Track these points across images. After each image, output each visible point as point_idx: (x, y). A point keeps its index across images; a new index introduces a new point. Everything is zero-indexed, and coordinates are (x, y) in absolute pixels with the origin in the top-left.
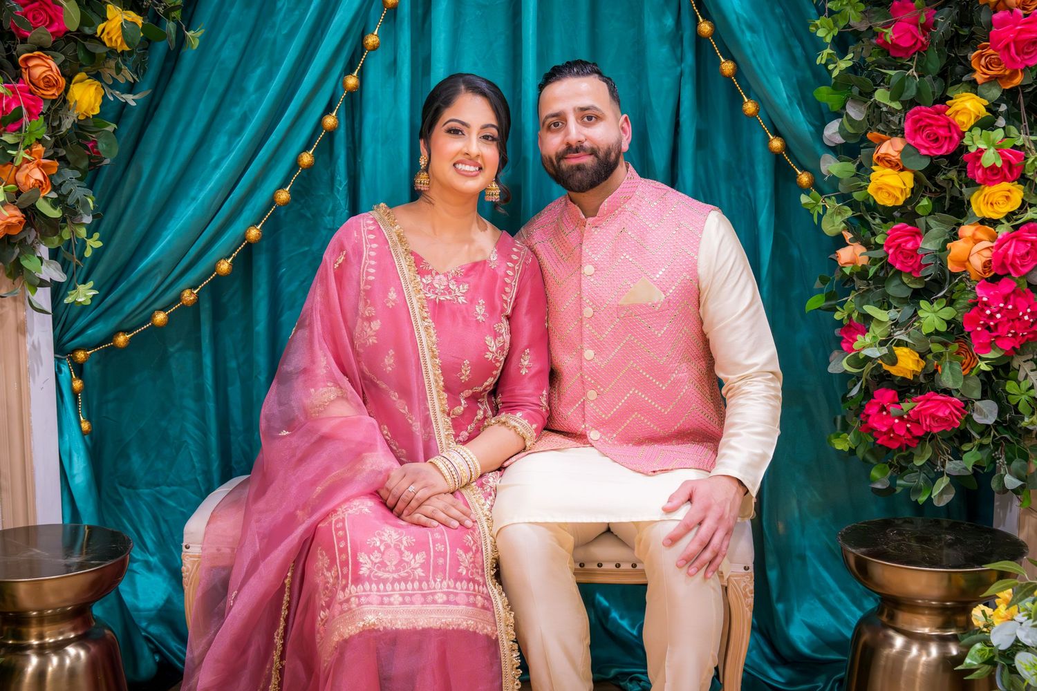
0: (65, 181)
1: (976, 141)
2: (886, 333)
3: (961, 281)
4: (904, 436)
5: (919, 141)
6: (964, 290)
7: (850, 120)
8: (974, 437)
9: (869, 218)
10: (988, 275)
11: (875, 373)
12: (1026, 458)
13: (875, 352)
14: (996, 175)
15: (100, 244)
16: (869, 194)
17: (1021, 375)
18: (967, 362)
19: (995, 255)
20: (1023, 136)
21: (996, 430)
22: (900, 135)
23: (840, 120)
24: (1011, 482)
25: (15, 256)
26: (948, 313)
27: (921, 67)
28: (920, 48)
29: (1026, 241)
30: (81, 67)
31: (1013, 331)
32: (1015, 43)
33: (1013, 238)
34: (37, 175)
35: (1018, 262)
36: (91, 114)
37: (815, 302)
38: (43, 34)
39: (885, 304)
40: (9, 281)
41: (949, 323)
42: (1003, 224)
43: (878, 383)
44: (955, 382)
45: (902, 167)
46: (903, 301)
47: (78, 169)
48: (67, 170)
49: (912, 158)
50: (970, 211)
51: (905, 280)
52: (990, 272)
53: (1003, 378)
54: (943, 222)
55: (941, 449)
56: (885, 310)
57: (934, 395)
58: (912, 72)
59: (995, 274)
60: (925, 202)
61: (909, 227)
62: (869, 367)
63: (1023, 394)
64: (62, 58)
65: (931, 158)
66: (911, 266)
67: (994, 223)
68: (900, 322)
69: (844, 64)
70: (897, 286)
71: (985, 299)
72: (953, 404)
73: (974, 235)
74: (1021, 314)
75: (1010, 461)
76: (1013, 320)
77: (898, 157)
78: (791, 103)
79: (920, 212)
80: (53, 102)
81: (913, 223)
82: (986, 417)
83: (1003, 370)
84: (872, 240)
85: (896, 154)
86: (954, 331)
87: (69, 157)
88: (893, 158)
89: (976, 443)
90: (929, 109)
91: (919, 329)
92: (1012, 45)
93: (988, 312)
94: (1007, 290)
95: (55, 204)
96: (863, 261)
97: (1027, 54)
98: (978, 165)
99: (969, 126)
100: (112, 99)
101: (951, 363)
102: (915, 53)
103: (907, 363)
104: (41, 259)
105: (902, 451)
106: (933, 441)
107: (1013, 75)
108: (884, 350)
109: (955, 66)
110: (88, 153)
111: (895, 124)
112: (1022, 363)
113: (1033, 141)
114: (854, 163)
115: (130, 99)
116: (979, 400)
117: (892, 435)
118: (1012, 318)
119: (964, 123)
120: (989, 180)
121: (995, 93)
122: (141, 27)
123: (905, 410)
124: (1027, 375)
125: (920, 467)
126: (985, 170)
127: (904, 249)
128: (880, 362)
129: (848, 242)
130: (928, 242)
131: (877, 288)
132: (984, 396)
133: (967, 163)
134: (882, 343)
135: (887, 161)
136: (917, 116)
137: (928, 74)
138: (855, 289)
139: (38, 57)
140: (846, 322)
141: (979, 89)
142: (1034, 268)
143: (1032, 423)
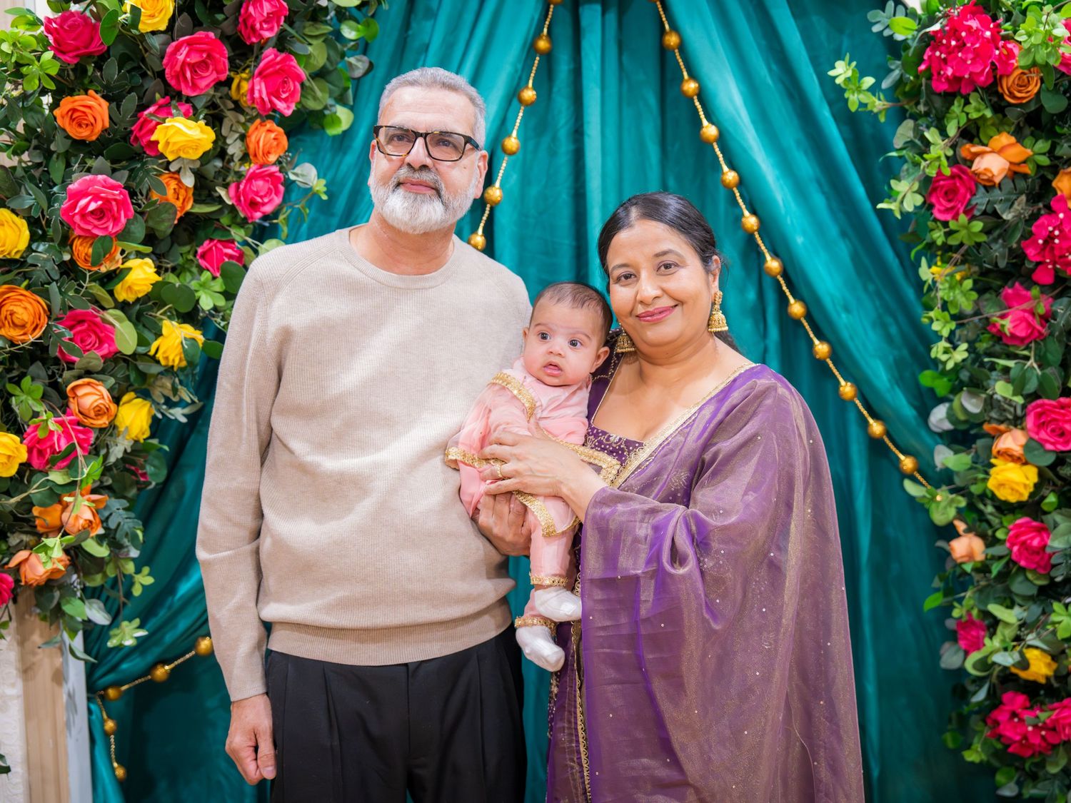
4: (1038, 743)
5: (1043, 435)
7: (963, 409)
11: (1001, 674)
13: (1006, 659)
15: (149, 581)
16: (988, 488)
22: (1019, 426)
23: (947, 405)
25: (55, 602)
27: (1039, 356)
28: (1038, 337)
30: (130, 387)
34: (87, 514)
36: (141, 437)
38: (94, 358)
39: (1008, 601)
40: (45, 624)
43: (1007, 686)
45: (1024, 461)
46: (1031, 598)
47: (124, 497)
48: (113, 499)
49: (1036, 452)
51: (1030, 576)
54: (1069, 517)
56: (1009, 608)
58: (1032, 360)
60: (1051, 497)
61: (1035, 524)
62: (995, 671)
64: (112, 381)
65: (1057, 453)
66: (1037, 563)
68: (1028, 621)
69: (958, 356)
77: (1021, 452)
79: (1045, 508)
80: (102, 430)
81: (1039, 519)
84: (990, 532)
85: (1018, 448)
87: (115, 487)
88: (1015, 453)
90: (1054, 403)
91: (1054, 632)
95: (100, 539)
96: (981, 556)
100: (160, 416)
102: (1031, 342)
103: (1039, 667)
104: (82, 600)
105: (1035, 758)
106: (1066, 745)
108: (1017, 656)
110: (135, 479)
111: (1010, 413)
114: (968, 454)
115: (179, 414)
117: (1024, 743)
122: (201, 343)
123: (1041, 717)
125: (1055, 775)
127: (1030, 546)
129: (961, 532)
130: (1057, 539)
131: (997, 584)
134: (1013, 648)
135: (1008, 455)
136: (1039, 410)
137: (1049, 365)
138: (973, 584)
139: (89, 384)
140: (964, 619)
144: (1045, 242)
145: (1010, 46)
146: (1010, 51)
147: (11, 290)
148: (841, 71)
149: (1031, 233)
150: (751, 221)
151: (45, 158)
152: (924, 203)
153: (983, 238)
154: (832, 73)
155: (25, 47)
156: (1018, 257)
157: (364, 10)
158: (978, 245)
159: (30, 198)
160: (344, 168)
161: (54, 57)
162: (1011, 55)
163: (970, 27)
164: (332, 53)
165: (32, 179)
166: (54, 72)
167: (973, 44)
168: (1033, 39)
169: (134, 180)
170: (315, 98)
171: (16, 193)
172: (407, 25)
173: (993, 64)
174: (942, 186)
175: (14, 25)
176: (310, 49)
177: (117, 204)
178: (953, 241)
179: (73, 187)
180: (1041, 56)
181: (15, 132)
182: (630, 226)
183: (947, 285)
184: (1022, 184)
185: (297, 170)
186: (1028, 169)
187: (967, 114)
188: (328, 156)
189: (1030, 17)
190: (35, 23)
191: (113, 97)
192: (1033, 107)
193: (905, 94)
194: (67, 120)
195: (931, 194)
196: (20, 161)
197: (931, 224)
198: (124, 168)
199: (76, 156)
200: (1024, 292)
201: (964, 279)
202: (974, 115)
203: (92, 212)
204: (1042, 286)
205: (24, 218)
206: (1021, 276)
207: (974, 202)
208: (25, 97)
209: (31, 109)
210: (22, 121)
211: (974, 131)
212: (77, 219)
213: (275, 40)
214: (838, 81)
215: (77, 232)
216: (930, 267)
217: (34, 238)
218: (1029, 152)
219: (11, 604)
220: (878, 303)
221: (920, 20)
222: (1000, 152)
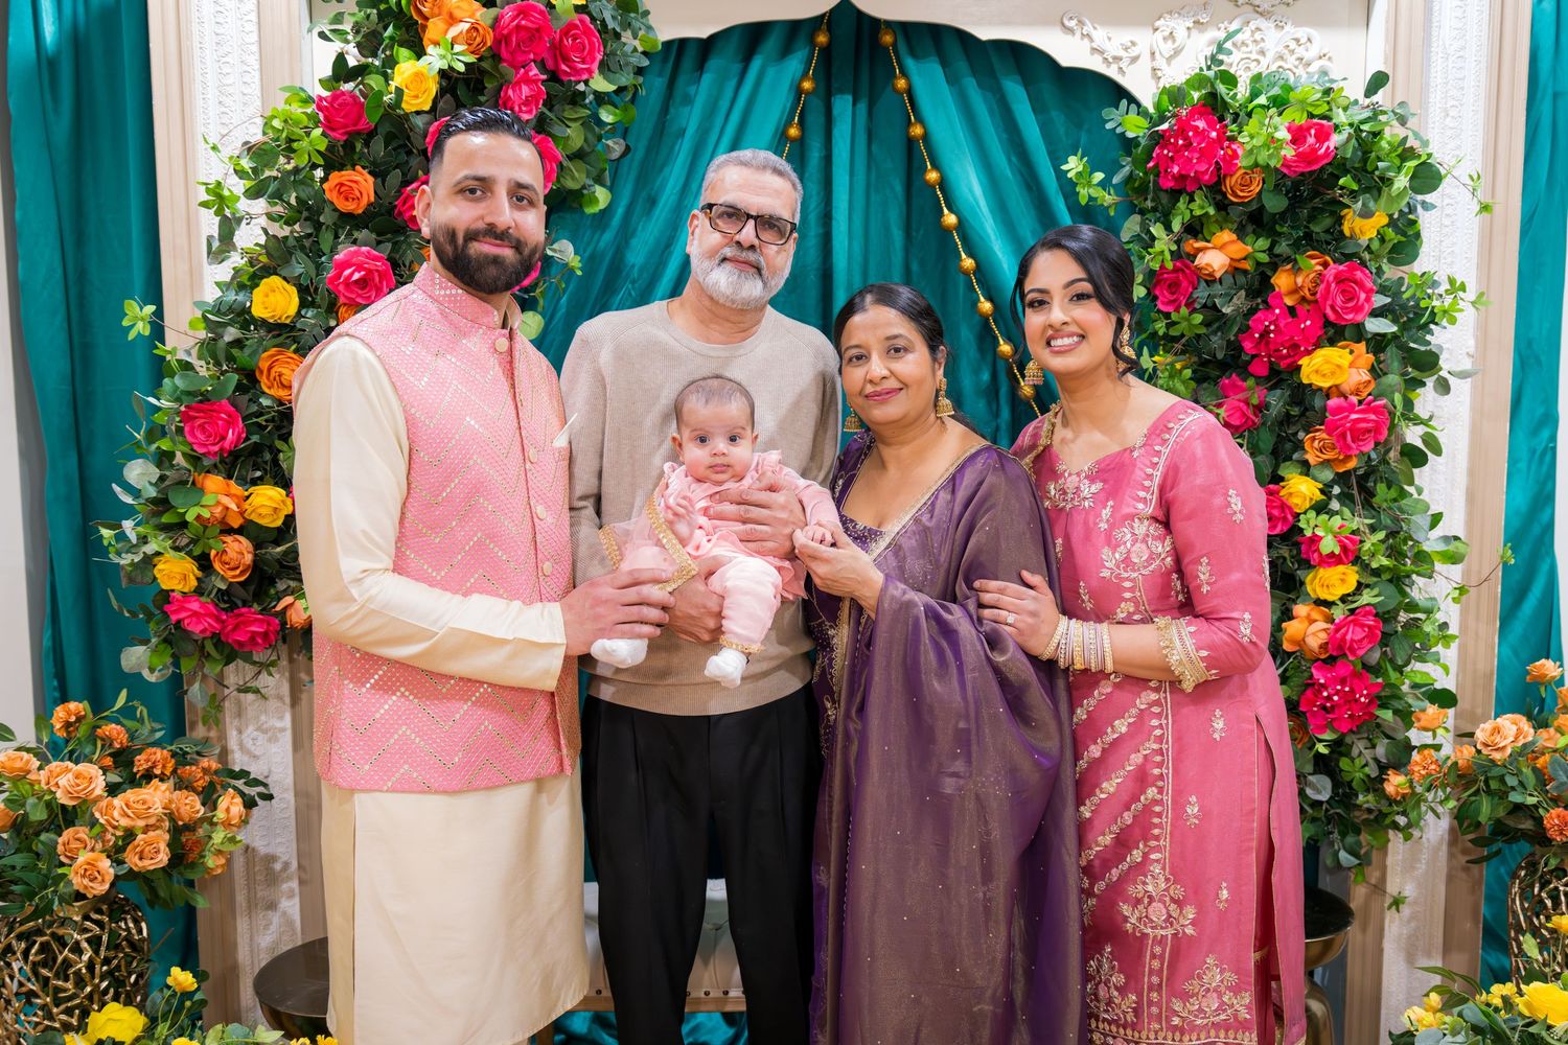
1: (1310, 524)
3: (1297, 660)
6: (1300, 669)
10: (1323, 657)
12: (1358, 832)
14: (1333, 560)
17: (1355, 752)
18: (1300, 737)
19: (1332, 638)
20: (1357, 519)
21: (1329, 805)
24: (1346, 859)
27: (1252, 444)
28: (1251, 426)
29: (1362, 626)
31: (1349, 713)
32: (1351, 430)
33: (1349, 622)
35: (1355, 645)
42: (1339, 606)
50: (1303, 590)
52: (1325, 654)
53: (1336, 755)
59: (1331, 657)
63: (1357, 772)
67: (1328, 604)
71: (1322, 681)
73: (1309, 615)
74: (1357, 696)
75: (1343, 835)
76: (1349, 702)
82: (1319, 792)
83: (1339, 747)
92: (1348, 433)
93: (1325, 694)
94: (1343, 672)
97: (1363, 440)
98: (1314, 548)
99: (1304, 509)
102: (1245, 431)
107: (1348, 458)
109: (1286, 443)
112: (1356, 742)
113: (1367, 525)
116: (1311, 774)
118: (1349, 699)
119: (1298, 505)
120: (1324, 564)
121: (1328, 475)
124: (1361, 753)
126: (1321, 555)
132: (1316, 771)
133: (1303, 545)
137: (1261, 453)
141: (1313, 471)
142: (1371, 649)
143: (1368, 802)
144: (1261, 335)
145: (1234, 146)
146: (1235, 151)
147: (280, 353)
148: (1073, 165)
149: (1249, 327)
150: (986, 306)
151: (315, 229)
152: (1149, 293)
153: (1203, 330)
154: (1064, 167)
155: (297, 123)
156: (1235, 348)
157: (621, 95)
158: (1198, 336)
159: (299, 267)
160: (602, 244)
161: (323, 134)
162: (1235, 155)
163: (1197, 127)
164: (590, 136)
165: (303, 248)
166: (322, 148)
167: (1199, 144)
168: (1255, 141)
169: (398, 252)
170: (573, 178)
171: (287, 262)
172: (665, 109)
173: (1217, 163)
174: (1166, 279)
175: (288, 102)
176: (568, 130)
177: (380, 276)
178: (1174, 332)
179: (338, 257)
180: (1263, 157)
181: (288, 204)
182: (864, 309)
183: (1167, 374)
184: (1241, 280)
185: (554, 246)
186: (1248, 266)
187: (1191, 211)
188: (588, 233)
189: (1253, 121)
190: (308, 100)
191: (378, 173)
192: (1254, 206)
193: (1135, 190)
194: (335, 193)
195: (1155, 285)
196: (292, 232)
197: (1153, 315)
198: (388, 241)
199: (344, 228)
200: (1240, 383)
201: (1184, 368)
202: (1198, 212)
203: (356, 281)
204: (1257, 378)
205: (295, 285)
206: (1238, 367)
207: (1195, 296)
208: (296, 170)
209: (302, 182)
210: (294, 195)
211: (1198, 228)
212: (341, 288)
213: (534, 123)
214: (1069, 175)
215: (342, 300)
216: (1151, 356)
217: (303, 304)
218: (1250, 249)
219: (280, 645)
221: (1151, 118)
222: (1221, 248)
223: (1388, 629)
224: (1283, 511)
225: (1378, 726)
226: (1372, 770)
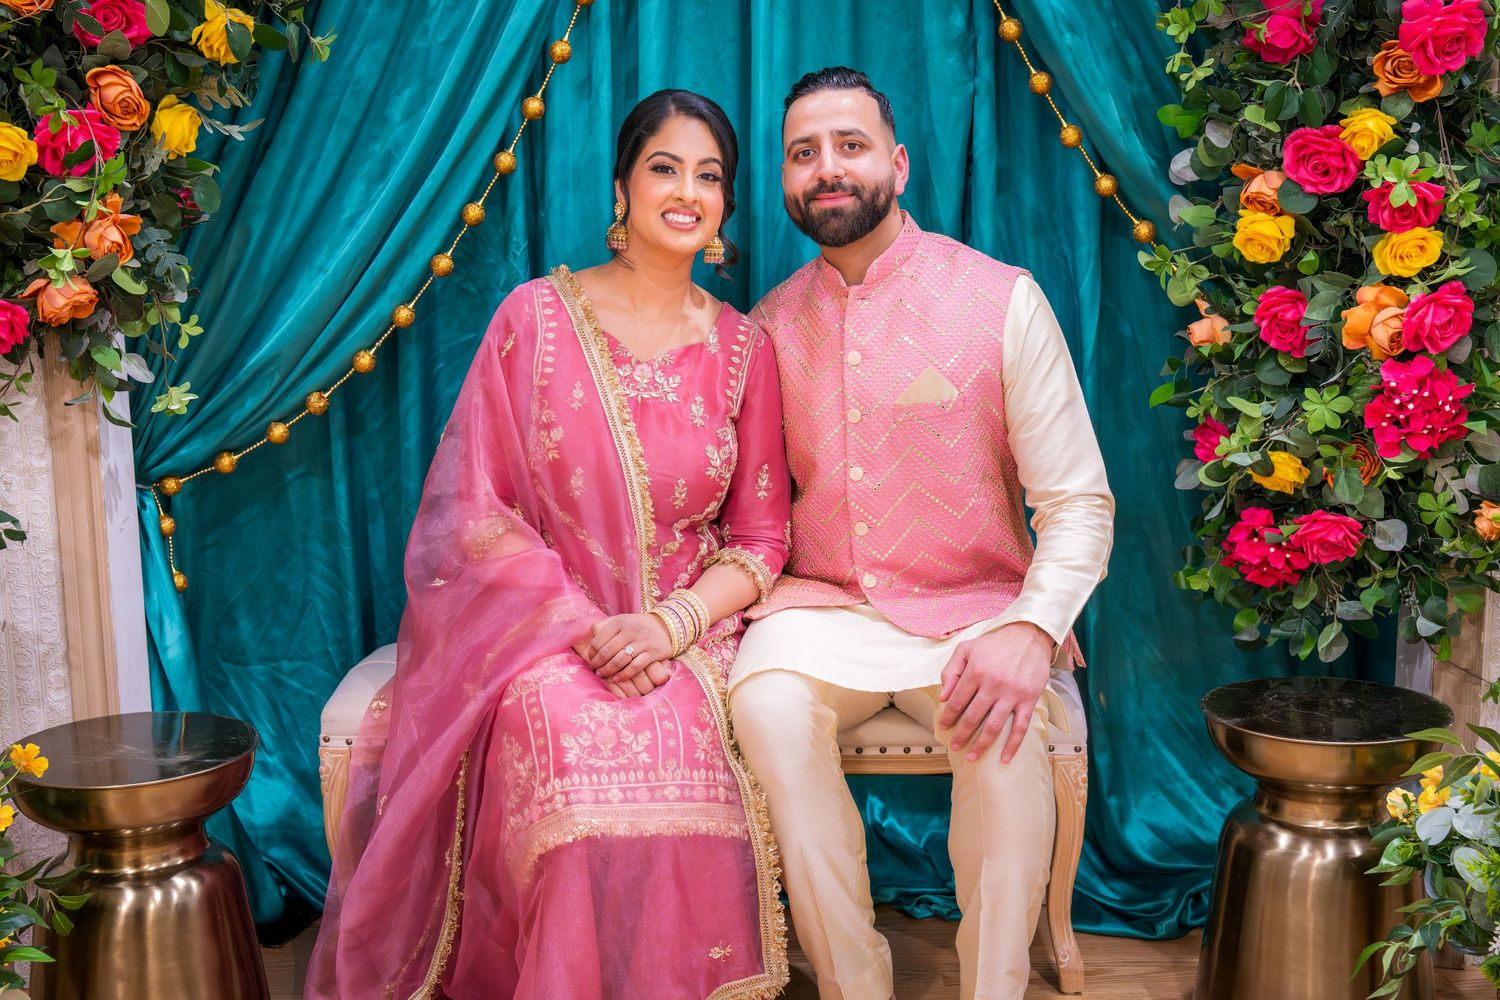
0: (150, 245)
1: (1380, 172)
2: (1258, 433)
3: (1360, 360)
4: (1282, 570)
5: (1303, 173)
6: (1364, 372)
7: (1210, 148)
8: (1374, 568)
9: (1231, 282)
10: (1397, 353)
11: (1242, 487)
12: (1443, 594)
13: (1244, 459)
14: (1406, 218)
15: (199, 331)
16: (1234, 247)
17: (1438, 485)
18: (1366, 469)
19: (1404, 325)
20: (1442, 165)
21: (1404, 559)
22: (1276, 168)
23: (1192, 150)
24: (1426, 627)
25: (84, 348)
26: (1343, 404)
27: (1305, 75)
28: (1303, 50)
29: (1447, 306)
30: (169, 87)
31: (1429, 426)
32: (1434, 39)
33: (1430, 302)
34: (114, 235)
35: (1437, 333)
36: (184, 152)
37: (1162, 395)
38: (117, 41)
39: (1255, 394)
40: (76, 383)
41: (1343, 417)
42: (1416, 283)
43: (1246, 500)
44: (1354, 496)
45: (1279, 210)
46: (1280, 390)
47: (166, 227)
48: (152, 229)
49: (1294, 197)
50: (1371, 267)
51: (1282, 361)
52: (1398, 349)
53: (1413, 490)
54: (1332, 283)
55: (1328, 585)
56: (1254, 402)
57: (1323, 514)
58: (1295, 78)
59: (1406, 351)
60: (1310, 256)
61: (1289, 291)
62: (1234, 479)
63: (1441, 510)
64: (145, 74)
65: (1319, 196)
66: (1291, 343)
67: (1403, 282)
68: (1275, 418)
69: (1201, 73)
70: (1271, 370)
71: (1393, 384)
72: (1349, 526)
73: (1377, 299)
74: (1440, 403)
75: (1422, 600)
76: (1429, 412)
77: (1275, 197)
78: (1125, 128)
79: (1303, 270)
80: (133, 134)
81: (1292, 284)
82: (1392, 541)
83: (1416, 477)
84: (1237, 310)
85: (1271, 192)
86: (1351, 428)
87: (155, 212)
88: (1267, 199)
89: (1378, 576)
90: (1318, 131)
91: (1304, 426)
92: (1430, 43)
93: (1397, 401)
94: (1422, 372)
95: (137, 275)
96: (1224, 338)
97: (1449, 54)
98: (1383, 204)
99: (1371, 153)
100: (211, 131)
101: (1346, 470)
102: (1296, 57)
103: (1287, 472)
104: (118, 351)
105: (1278, 590)
106: (1319, 577)
107: (1431, 81)
108: (1257, 456)
109: (1350, 74)
110: (180, 205)
111: (1267, 153)
112: (1440, 469)
113: (1456, 172)
114: (1213, 207)
115: (236, 132)
116: (1381, 520)
117: (1265, 569)
118: (1429, 408)
119: (1364, 149)
120: (1396, 224)
121: (1405, 108)
122: (252, 30)
123: (1285, 534)
124: (1446, 485)
125: (1302, 611)
126: (1393, 210)
127: (1283, 321)
128: (1250, 472)
129: (1203, 313)
130: (1315, 309)
131: (1242, 374)
132: (1389, 513)
133: (1368, 203)
134: (1255, 447)
135: (1259, 203)
136: (1300, 141)
137: (1315, 83)
138: (1213, 377)
139: (113, 73)
140: (1201, 421)
141: (1383, 103)
142: (1459, 342)
143: (1454, 548)
219: (33, 356)
220: (1114, 24)
223: (1484, 314)
224: (1345, 160)
225: (1469, 446)
226: (1461, 507)
